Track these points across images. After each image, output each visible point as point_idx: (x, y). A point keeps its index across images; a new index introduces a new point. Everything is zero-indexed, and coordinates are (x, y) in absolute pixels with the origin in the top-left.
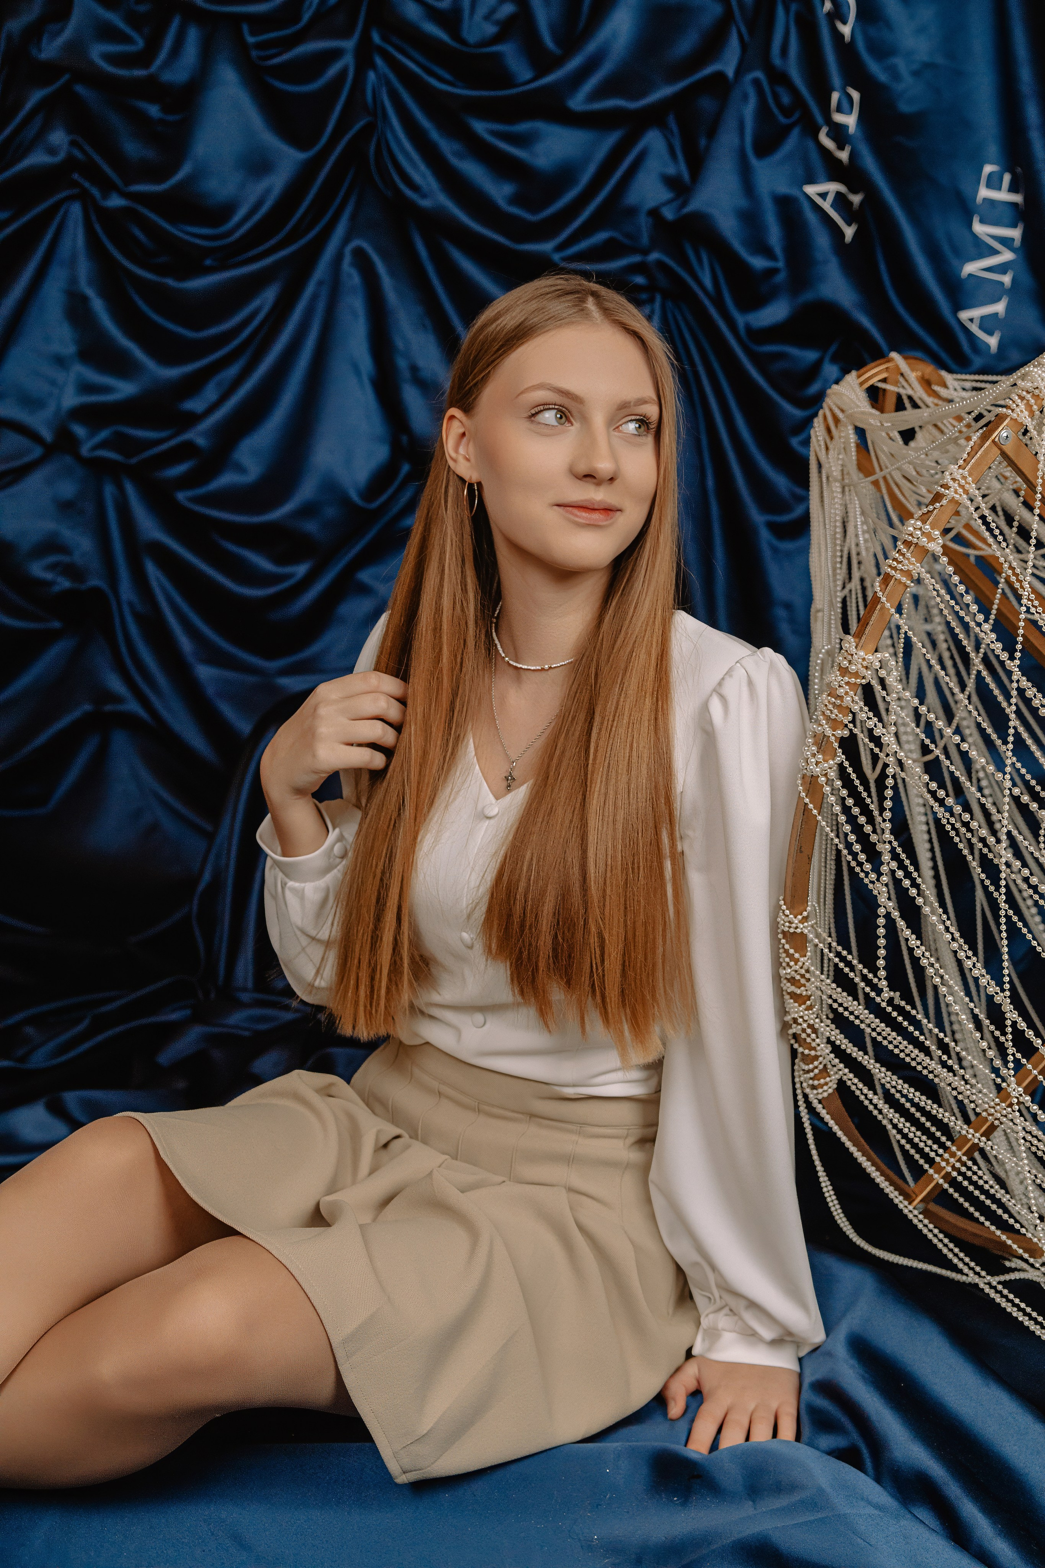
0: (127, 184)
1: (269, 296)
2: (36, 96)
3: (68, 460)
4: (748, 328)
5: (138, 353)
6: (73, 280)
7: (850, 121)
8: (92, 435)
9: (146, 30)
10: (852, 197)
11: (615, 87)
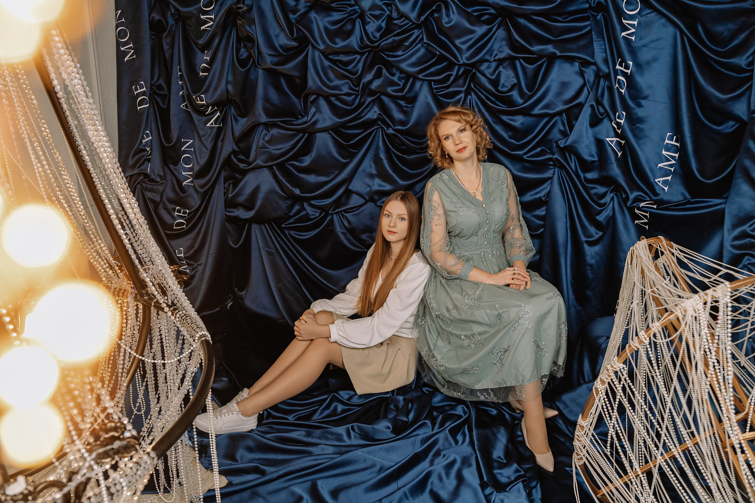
0: (394, 126)
2: (369, 99)
3: (373, 205)
4: (585, 177)
5: (396, 177)
7: (622, 122)
8: (380, 199)
9: (403, 81)
10: (621, 141)
11: (546, 107)
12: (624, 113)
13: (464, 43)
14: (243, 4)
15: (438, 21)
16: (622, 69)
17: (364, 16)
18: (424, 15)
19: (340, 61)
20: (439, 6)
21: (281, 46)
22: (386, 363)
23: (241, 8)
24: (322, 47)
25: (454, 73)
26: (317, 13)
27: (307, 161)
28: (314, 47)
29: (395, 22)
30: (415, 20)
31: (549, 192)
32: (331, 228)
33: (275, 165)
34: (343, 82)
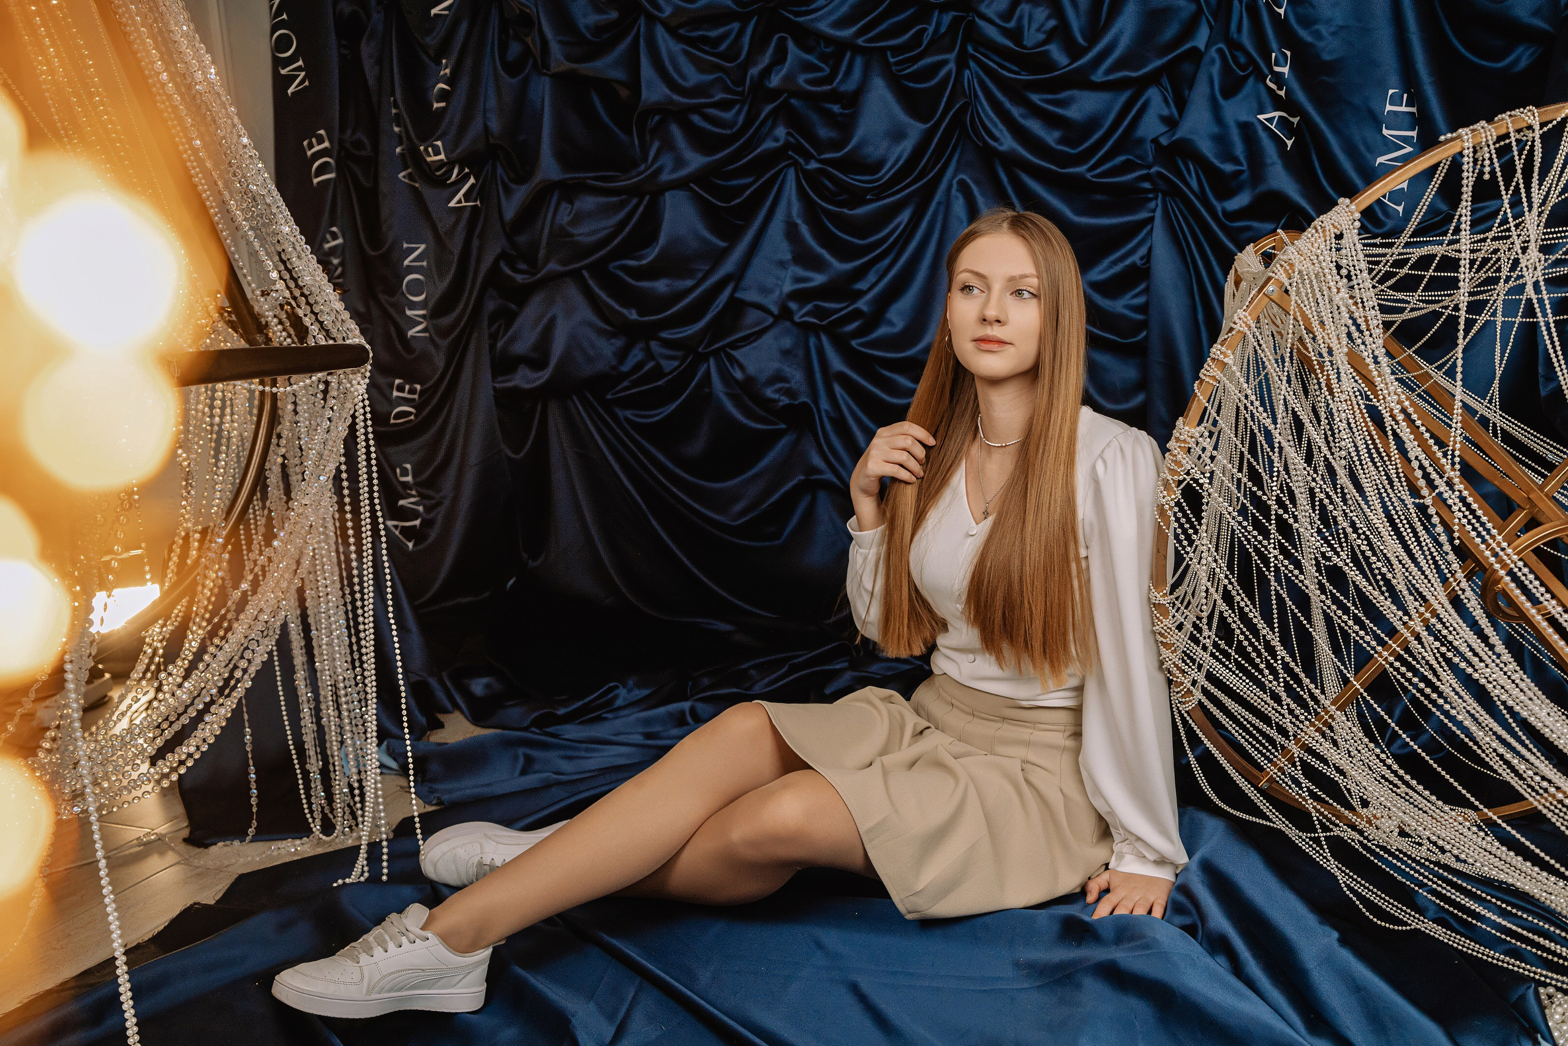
0: (819, 155)
1: (905, 216)
2: (768, 108)
3: (788, 324)
4: (1224, 211)
5: (827, 256)
6: (789, 214)
7: (1285, 70)
8: (800, 308)
9: (831, 62)
10: (1291, 119)
11: (1120, 64)
12: (1288, 53)
19: (705, 40)
21: (587, 27)
24: (668, 13)
25: (932, 27)
27: (651, 255)
31: (1150, 249)
32: (707, 390)
33: (585, 267)
34: (710, 77)
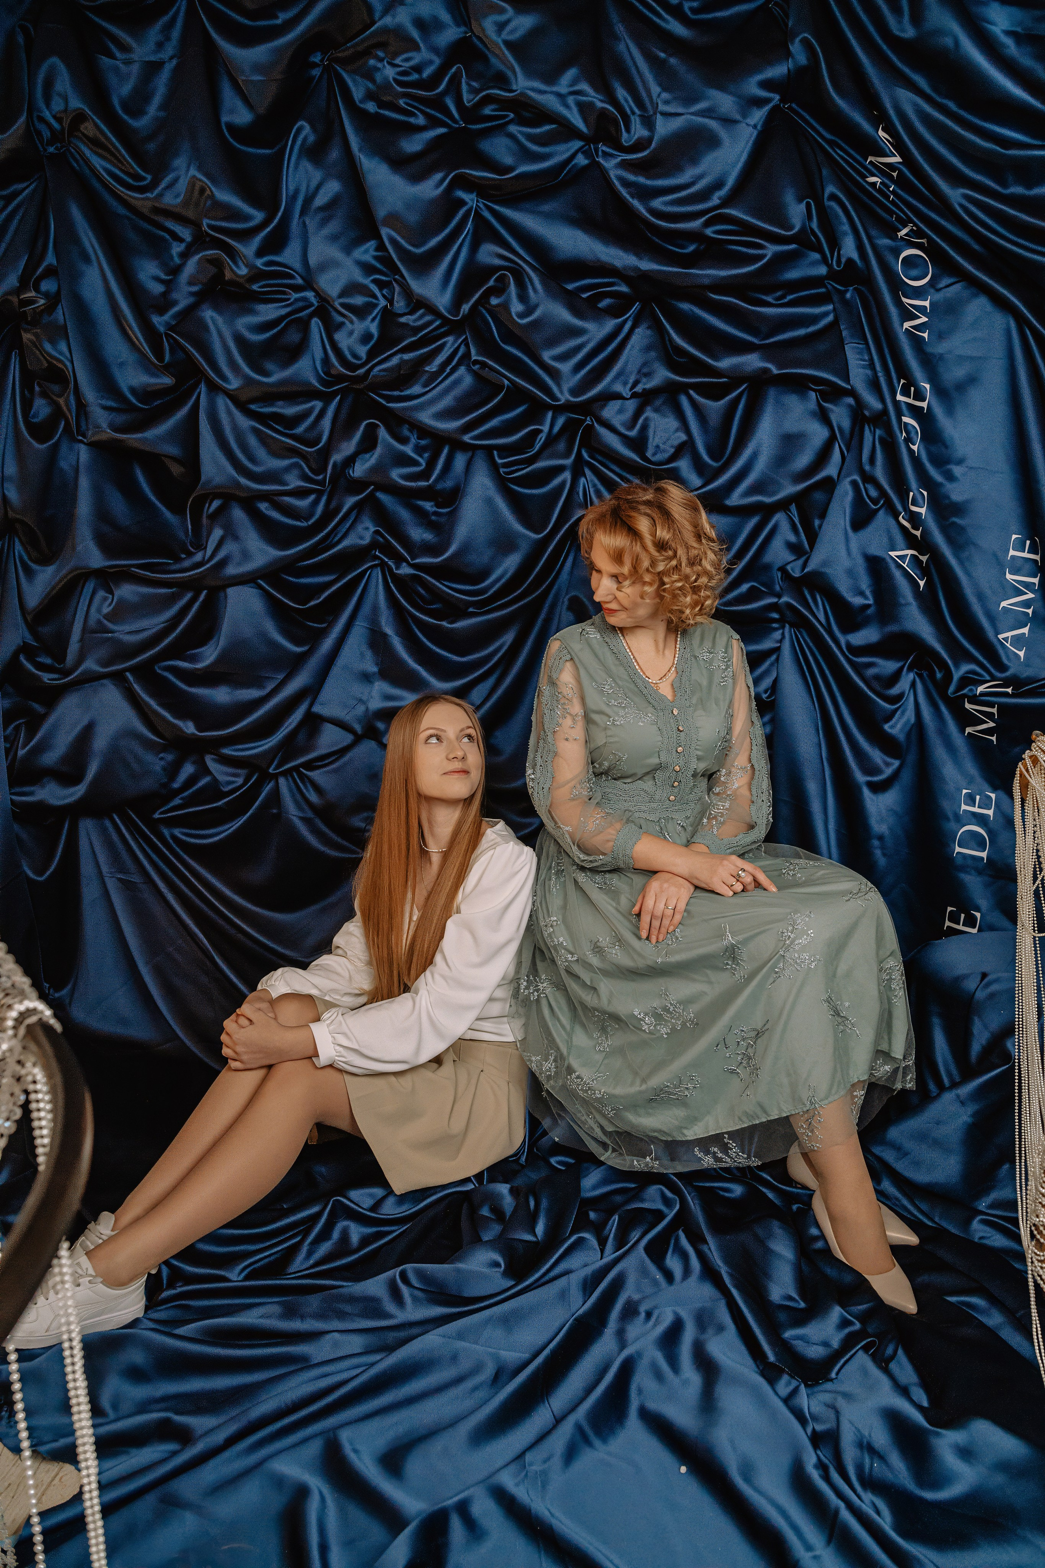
0: (413, 559)
1: (510, 636)
2: (351, 501)
3: (373, 744)
4: (849, 645)
5: (424, 673)
6: (376, 622)
7: (923, 511)
9: (426, 455)
10: (921, 557)
11: (757, 488)
12: (925, 493)
13: (563, 357)
14: (37, 290)
15: (501, 314)
16: (910, 401)
17: (329, 313)
18: (467, 302)
19: (278, 418)
20: (502, 279)
21: (133, 390)
22: (456, 1106)
23: (31, 302)
24: (234, 383)
25: (546, 428)
26: (217, 308)
27: (209, 655)
28: (214, 388)
29: (403, 320)
30: (449, 313)
31: (775, 682)
32: (275, 811)
33: (130, 669)
34: (286, 462)
